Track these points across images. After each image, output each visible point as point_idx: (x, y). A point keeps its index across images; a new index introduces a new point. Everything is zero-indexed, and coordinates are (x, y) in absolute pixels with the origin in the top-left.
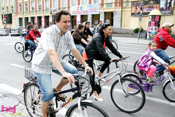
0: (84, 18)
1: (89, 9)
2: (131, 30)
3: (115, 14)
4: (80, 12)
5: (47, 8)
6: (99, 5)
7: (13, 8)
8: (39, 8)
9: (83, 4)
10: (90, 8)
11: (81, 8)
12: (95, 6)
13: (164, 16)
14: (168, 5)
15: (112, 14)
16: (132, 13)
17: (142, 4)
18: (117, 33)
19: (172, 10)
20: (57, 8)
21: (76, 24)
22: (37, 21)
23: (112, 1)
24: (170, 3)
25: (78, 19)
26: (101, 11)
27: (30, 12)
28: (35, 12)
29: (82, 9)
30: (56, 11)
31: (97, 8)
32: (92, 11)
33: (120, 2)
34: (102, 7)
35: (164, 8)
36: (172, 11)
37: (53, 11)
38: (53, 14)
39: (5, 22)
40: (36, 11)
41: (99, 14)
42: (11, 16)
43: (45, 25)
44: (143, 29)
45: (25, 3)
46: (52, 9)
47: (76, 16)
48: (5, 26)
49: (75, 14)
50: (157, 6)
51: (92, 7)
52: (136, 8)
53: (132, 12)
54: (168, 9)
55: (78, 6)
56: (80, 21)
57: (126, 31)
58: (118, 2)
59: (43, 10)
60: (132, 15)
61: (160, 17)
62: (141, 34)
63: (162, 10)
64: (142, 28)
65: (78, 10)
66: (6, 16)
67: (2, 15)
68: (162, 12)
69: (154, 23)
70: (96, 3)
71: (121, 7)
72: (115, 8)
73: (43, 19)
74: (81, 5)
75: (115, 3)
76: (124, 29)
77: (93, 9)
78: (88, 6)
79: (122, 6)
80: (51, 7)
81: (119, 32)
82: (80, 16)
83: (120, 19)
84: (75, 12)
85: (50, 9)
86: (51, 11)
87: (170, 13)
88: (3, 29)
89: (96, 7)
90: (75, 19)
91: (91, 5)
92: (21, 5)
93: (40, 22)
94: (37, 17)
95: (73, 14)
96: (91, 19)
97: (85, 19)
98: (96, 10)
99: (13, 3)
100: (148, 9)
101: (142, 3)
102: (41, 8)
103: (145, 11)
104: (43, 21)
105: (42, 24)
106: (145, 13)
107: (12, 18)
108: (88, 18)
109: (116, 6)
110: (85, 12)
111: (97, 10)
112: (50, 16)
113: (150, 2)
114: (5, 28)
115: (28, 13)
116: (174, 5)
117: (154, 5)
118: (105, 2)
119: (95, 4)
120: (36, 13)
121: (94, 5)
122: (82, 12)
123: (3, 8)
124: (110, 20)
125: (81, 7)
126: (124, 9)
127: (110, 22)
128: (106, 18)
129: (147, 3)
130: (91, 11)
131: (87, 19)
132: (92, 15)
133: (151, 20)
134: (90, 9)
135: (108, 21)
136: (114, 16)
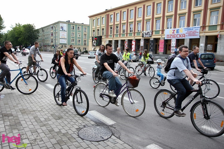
0: (180, 43)
3: (220, 38)
4: (176, 35)
5: (138, 31)
6: (199, 27)
7: (103, 30)
8: (131, 31)
9: (180, 27)
11: (177, 31)
12: (194, 29)
15: (216, 38)
18: (222, 61)
20: (149, 31)
21: (170, 49)
22: (127, 44)
23: (216, 23)
25: (173, 43)
26: (201, 34)
27: (120, 34)
28: (125, 35)
29: (178, 32)
30: (148, 34)
31: (197, 32)
32: (190, 34)
34: (203, 30)
37: (144, 34)
38: (145, 37)
39: (95, 44)
40: (127, 34)
41: (199, 39)
42: (102, 38)
43: (135, 49)
45: (116, 25)
46: (144, 32)
47: (171, 40)
48: (95, 49)
49: (170, 38)
51: (190, 31)
55: (174, 29)
56: (175, 45)
59: (134, 33)
65: (173, 33)
66: (96, 39)
67: (93, 37)
70: (196, 26)
72: (220, 32)
73: (134, 43)
74: (177, 28)
75: (220, 25)
77: (192, 32)
78: (186, 29)
80: (143, 30)
82: (175, 40)
84: (170, 36)
85: (142, 32)
86: (143, 34)
88: (93, 51)
89: (196, 30)
90: (169, 43)
91: (189, 27)
92: (112, 27)
93: (130, 45)
94: (127, 40)
95: (167, 38)
96: (189, 44)
99: (104, 26)
102: (132, 30)
104: (133, 44)
105: (132, 47)
107: (102, 40)
108: (185, 43)
109: (222, 29)
110: (182, 36)
111: (196, 34)
112: (141, 40)
114: (94, 50)
115: (119, 35)
118: (207, 25)
120: (127, 36)
122: (178, 35)
123: (94, 31)
124: (212, 45)
125: (178, 31)
127: (212, 48)
128: (208, 43)
130: (189, 35)
132: (190, 39)
134: (188, 32)
135: (210, 47)
136: (218, 41)
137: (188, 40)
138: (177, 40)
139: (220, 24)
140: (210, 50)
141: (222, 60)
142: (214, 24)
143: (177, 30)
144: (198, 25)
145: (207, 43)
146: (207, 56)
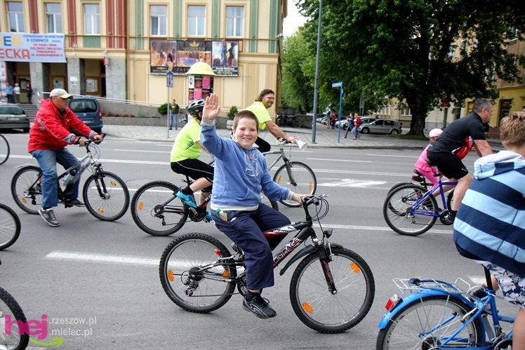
0: (19, 72)
1: (33, 46)
2: (151, 108)
3: (109, 65)
4: (4, 52)
6: (62, 37)
9: (13, 30)
10: (36, 43)
11: (5, 41)
12: (50, 39)
13: (222, 78)
14: (228, 54)
15: (101, 65)
16: (151, 67)
17: (173, 47)
18: (117, 116)
19: (237, 66)
23: (98, 32)
24: (231, 50)
26: (70, 54)
29: (7, 43)
31: (58, 46)
32: (42, 52)
33: (120, 37)
34: (72, 44)
35: (221, 61)
36: (236, 69)
41: (66, 64)
44: (177, 107)
50: (206, 54)
51: (41, 43)
52: (162, 56)
53: (153, 64)
54: (227, 64)
56: (4, 78)
57: (139, 109)
58: (116, 35)
60: (152, 71)
61: (212, 78)
62: (174, 118)
63: (216, 64)
64: (176, 103)
68: (217, 68)
69: (201, 92)
70: (53, 32)
71: (124, 49)
72: (108, 52)
74: (4, 33)
75: (106, 37)
76: (135, 106)
77: (46, 47)
78: (29, 38)
79: (126, 47)
81: (121, 112)
82: (4, 65)
83: (124, 78)
87: (234, 73)
89: (55, 43)
91: (37, 34)
96: (41, 76)
97: (21, 75)
98: (56, 51)
100: (187, 58)
101: (174, 43)
103: (181, 64)
106: (183, 68)
108: (33, 74)
109: (110, 46)
110: (20, 54)
111: (58, 52)
113: (191, 45)
116: (239, 56)
117: (200, 52)
118: (79, 33)
119: (51, 34)
121: (46, 37)
122: (9, 52)
124: (96, 81)
125: (7, 39)
126: (131, 56)
127: (96, 86)
128: (87, 75)
129: (185, 46)
130: (39, 53)
131: (29, 76)
132: (43, 63)
133: (192, 86)
134: (36, 47)
135: (92, 84)
136: (107, 71)
137: (40, 67)
138: (8, 63)
139: (105, 34)
140: (93, 91)
141: (116, 113)
142: (93, 34)
143: (5, 37)
144: (60, 30)
145: (84, 75)
146: (83, 103)
